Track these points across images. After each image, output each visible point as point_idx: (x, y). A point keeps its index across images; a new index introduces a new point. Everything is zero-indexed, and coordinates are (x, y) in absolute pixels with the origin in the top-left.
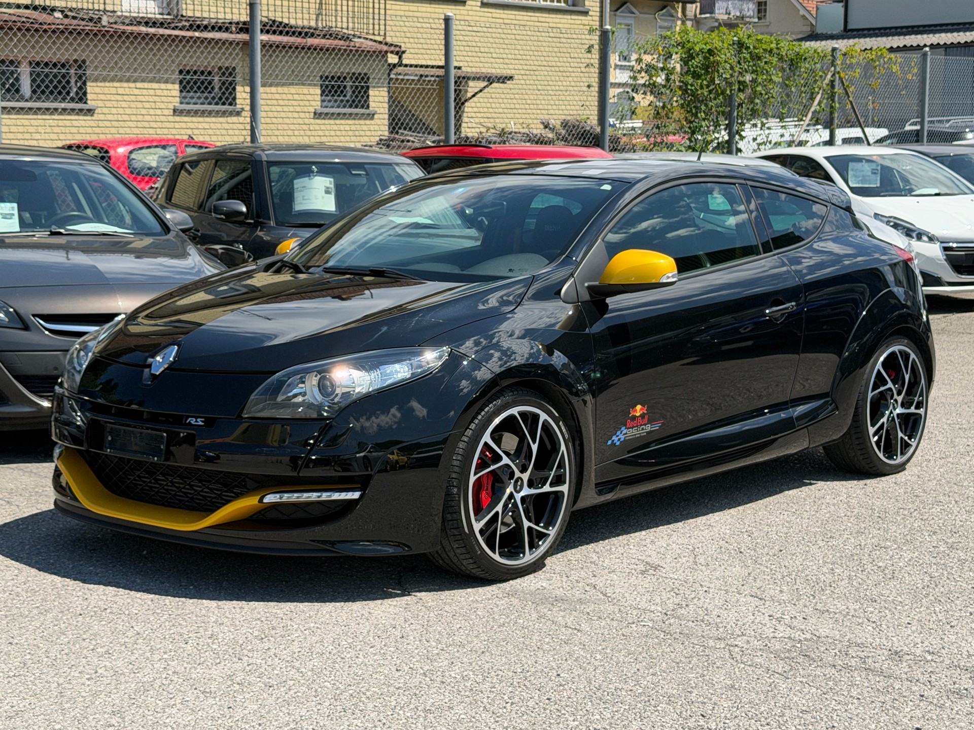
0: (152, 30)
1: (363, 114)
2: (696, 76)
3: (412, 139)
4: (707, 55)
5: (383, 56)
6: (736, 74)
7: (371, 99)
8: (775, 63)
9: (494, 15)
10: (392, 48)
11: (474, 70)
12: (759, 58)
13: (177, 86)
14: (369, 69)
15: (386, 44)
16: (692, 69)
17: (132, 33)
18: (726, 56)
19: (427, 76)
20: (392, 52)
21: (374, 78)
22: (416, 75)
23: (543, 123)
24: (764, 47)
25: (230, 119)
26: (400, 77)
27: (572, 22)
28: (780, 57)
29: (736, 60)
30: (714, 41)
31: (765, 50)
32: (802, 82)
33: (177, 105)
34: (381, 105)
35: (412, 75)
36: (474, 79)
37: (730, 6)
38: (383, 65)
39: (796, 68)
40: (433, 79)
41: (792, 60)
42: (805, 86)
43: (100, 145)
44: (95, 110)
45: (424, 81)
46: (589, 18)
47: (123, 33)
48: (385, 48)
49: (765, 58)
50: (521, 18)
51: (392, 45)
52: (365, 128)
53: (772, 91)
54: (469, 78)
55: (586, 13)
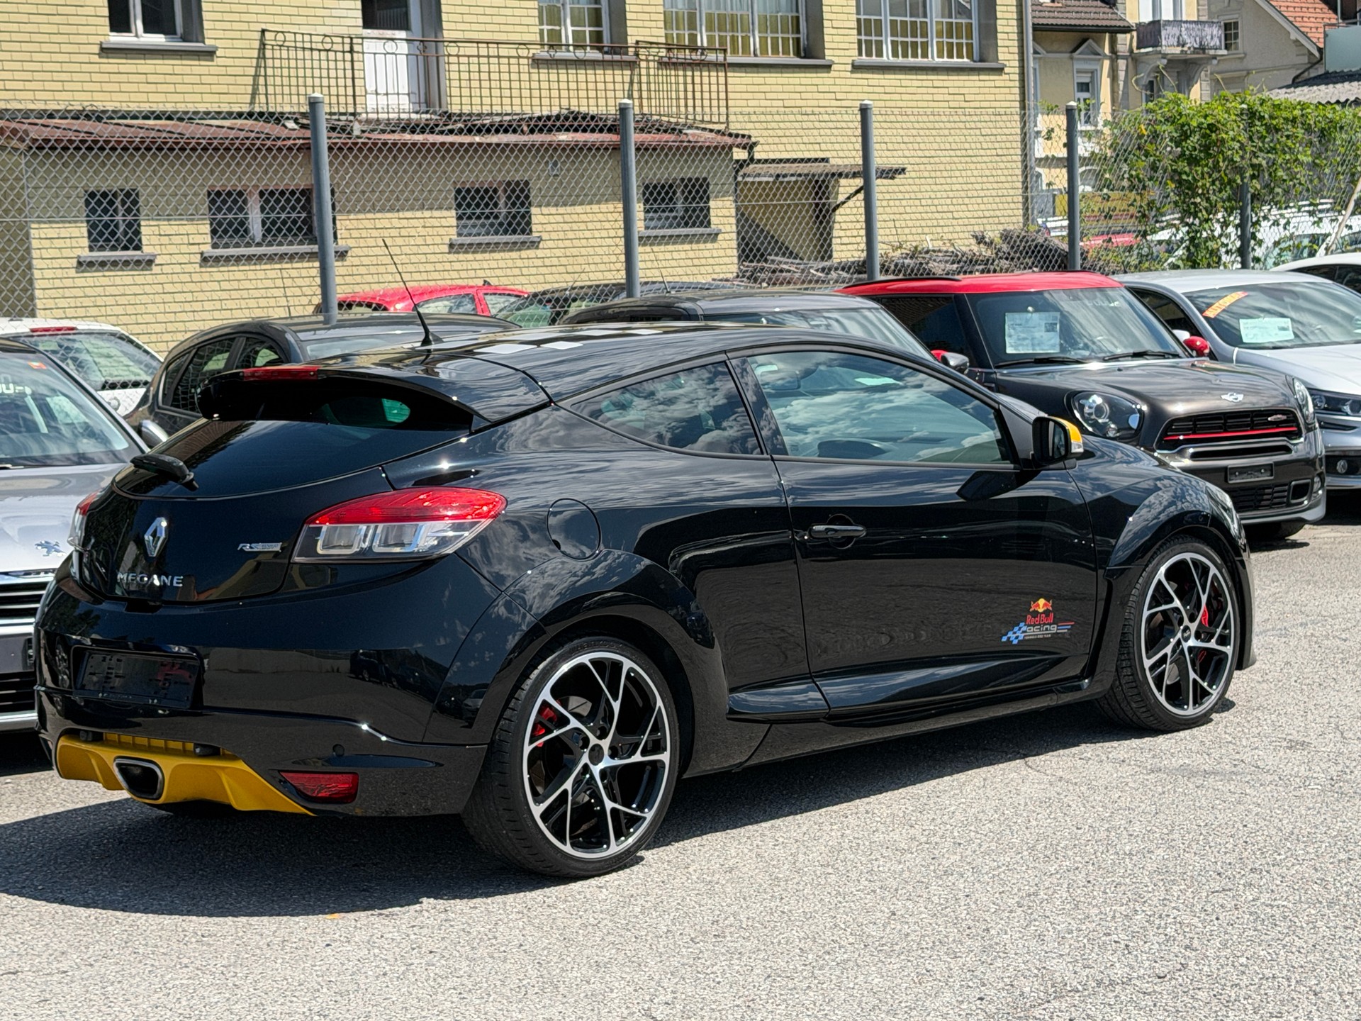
0: (418, 138)
1: (702, 235)
2: (1193, 161)
3: (786, 267)
4: (1208, 132)
5: (727, 154)
6: (1248, 156)
7: (712, 212)
8: (1300, 135)
9: (871, 82)
10: (739, 140)
11: (846, 162)
12: (1277, 130)
13: (453, 213)
14: (709, 172)
15: (730, 135)
16: (1187, 153)
17: (395, 144)
18: (1234, 132)
19: (785, 176)
20: (738, 146)
21: (716, 184)
22: (771, 176)
23: (976, 237)
24: (1285, 114)
25: (524, 254)
26: (750, 179)
27: (982, 84)
28: (1306, 127)
29: (1247, 136)
30: (1216, 111)
31: (1286, 119)
32: (1338, 159)
33: (455, 237)
34: (725, 220)
35: (764, 175)
36: (847, 176)
37: (1184, 33)
38: (727, 166)
39: (1329, 141)
40: (794, 179)
41: (1322, 130)
42: (1342, 165)
43: (377, 301)
44: (347, 252)
45: (782, 183)
46: (1005, 77)
47: (385, 144)
48: (729, 140)
49: (1288, 130)
50: (908, 83)
51: (737, 136)
52: (707, 254)
53: (1298, 176)
54: (840, 175)
55: (1000, 70)
